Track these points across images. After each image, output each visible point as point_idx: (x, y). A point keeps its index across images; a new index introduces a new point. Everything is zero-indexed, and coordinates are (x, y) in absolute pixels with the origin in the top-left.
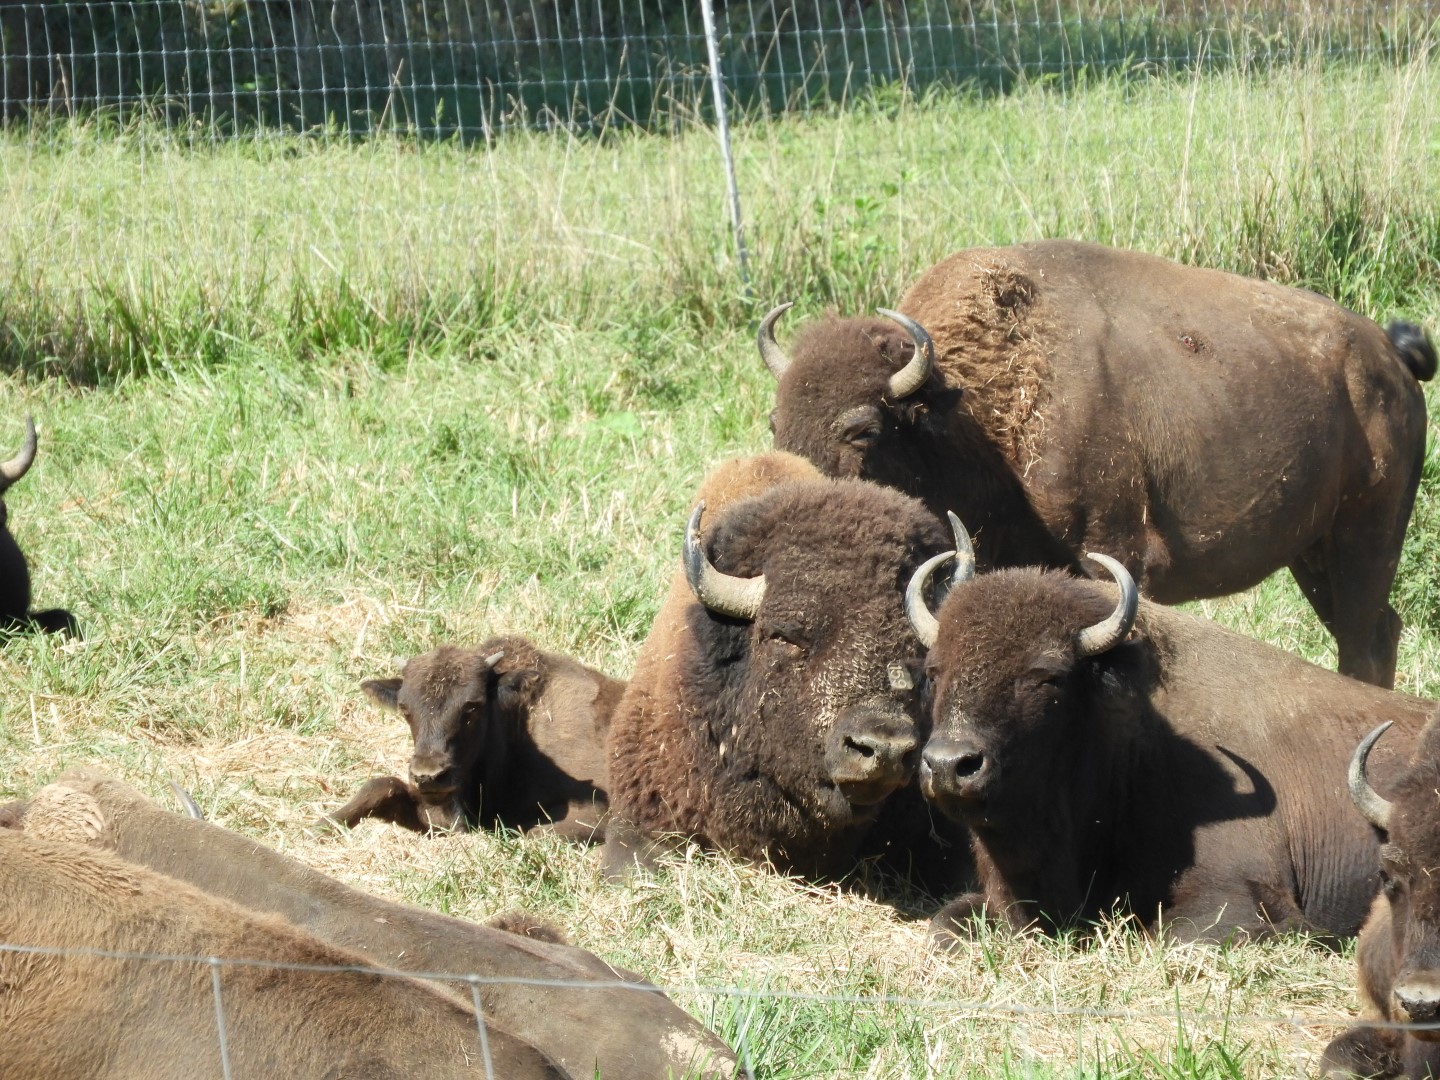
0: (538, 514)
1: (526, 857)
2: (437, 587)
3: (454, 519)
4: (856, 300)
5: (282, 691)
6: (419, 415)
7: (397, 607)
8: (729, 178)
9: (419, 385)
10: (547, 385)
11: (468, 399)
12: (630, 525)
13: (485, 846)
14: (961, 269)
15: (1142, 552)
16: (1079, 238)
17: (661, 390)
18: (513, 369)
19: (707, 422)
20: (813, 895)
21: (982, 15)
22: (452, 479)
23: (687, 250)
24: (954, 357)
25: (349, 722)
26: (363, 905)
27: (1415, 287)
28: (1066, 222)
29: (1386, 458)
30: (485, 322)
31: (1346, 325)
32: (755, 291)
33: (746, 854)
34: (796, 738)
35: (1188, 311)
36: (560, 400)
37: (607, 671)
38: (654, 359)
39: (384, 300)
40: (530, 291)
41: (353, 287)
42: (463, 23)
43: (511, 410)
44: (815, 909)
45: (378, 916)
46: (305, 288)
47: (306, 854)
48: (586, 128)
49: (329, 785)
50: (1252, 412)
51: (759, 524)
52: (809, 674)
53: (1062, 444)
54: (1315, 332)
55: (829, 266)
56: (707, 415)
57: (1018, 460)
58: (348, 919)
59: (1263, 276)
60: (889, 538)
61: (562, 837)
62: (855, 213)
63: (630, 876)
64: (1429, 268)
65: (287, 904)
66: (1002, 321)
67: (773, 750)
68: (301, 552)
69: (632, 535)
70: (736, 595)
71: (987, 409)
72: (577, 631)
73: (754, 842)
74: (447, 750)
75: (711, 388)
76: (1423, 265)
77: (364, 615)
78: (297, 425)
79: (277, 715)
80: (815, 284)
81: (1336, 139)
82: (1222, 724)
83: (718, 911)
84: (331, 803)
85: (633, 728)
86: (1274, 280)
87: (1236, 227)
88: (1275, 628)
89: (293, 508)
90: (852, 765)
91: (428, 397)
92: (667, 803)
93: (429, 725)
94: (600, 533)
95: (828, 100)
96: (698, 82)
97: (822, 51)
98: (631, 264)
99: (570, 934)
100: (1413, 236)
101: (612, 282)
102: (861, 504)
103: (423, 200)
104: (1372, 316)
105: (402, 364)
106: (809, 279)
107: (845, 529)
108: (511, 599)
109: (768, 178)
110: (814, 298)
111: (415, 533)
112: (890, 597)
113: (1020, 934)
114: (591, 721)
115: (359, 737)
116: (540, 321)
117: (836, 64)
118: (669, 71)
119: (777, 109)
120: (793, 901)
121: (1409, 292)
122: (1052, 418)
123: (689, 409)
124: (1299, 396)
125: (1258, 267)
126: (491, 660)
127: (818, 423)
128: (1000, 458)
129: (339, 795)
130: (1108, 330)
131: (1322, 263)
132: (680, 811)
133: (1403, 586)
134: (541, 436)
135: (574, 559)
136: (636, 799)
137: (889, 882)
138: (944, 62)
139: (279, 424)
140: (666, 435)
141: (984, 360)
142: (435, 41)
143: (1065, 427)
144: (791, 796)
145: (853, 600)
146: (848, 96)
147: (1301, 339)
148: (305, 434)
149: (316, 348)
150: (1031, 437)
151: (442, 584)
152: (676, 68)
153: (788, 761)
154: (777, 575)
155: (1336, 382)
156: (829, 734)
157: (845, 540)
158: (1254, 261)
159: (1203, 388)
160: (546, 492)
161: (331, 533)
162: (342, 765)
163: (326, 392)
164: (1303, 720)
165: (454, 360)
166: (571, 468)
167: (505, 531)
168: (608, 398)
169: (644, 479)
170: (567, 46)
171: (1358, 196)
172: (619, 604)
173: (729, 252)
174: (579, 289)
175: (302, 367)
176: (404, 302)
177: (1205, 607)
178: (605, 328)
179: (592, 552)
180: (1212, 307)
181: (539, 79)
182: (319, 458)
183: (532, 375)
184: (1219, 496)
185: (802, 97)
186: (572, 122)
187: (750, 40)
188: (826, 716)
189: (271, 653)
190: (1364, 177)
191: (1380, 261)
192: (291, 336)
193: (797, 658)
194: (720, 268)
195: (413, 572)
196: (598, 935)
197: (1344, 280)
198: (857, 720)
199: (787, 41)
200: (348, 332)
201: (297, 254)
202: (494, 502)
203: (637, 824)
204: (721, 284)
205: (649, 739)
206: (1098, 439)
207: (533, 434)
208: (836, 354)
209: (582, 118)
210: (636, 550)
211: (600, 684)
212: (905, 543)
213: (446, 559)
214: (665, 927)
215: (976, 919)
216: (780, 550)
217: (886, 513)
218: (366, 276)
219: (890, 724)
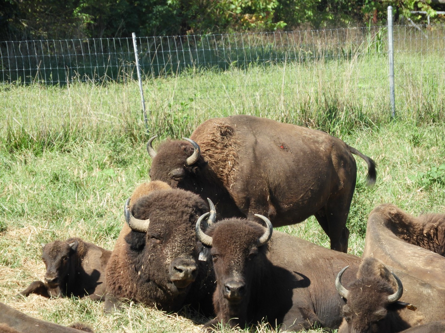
0: (83, 200)
1: (81, 305)
2: (53, 223)
3: (58, 202)
4: (181, 133)
5: (5, 255)
6: (47, 170)
7: (40, 229)
8: (142, 96)
9: (47, 161)
10: (86, 160)
11: (62, 165)
12: (112, 203)
13: (68, 302)
14: (210, 125)
15: (267, 211)
16: (250, 114)
17: (121, 162)
18: (75, 156)
19: (135, 172)
20: (169, 317)
21: (219, 46)
22: (57, 190)
23: (129, 119)
24: (207, 152)
25: (26, 264)
26: (32, 321)
27: (354, 129)
28: (246, 109)
29: (344, 181)
30: (67, 141)
31: (331, 140)
32: (150, 131)
33: (148, 304)
34: (160, 268)
35: (281, 137)
36: (90, 165)
37: (105, 248)
38: (119, 152)
39: (36, 134)
40: (80, 131)
41: (26, 130)
42: (60, 49)
43: (75, 168)
44: (169, 321)
45: (36, 324)
46: (11, 131)
47: (13, 305)
48: (98, 81)
49: (20, 283)
50: (301, 168)
51: (147, 203)
52: (163, 248)
53: (242, 178)
54: (322, 143)
55: (173, 123)
56: (136, 170)
57: (228, 184)
58: (27, 325)
59: (307, 126)
60: (187, 206)
61: (92, 299)
62: (181, 107)
63: (113, 311)
64: (358, 123)
65: (8, 320)
66: (222, 141)
67: (154, 272)
68: (11, 212)
69: (113, 206)
70: (141, 225)
71: (218, 168)
72: (96, 236)
73: (150, 301)
74: (56, 272)
75: (137, 161)
76: (356, 122)
77: (30, 231)
78: (9, 173)
79: (4, 262)
80: (169, 129)
81: (329, 83)
82: (288, 262)
83: (140, 322)
84: (21, 289)
85: (113, 266)
86: (310, 127)
87: (298, 111)
88: (311, 234)
89: (8, 198)
90: (176, 275)
91: (50, 164)
92: (124, 289)
93: (51, 264)
94: (103, 206)
95: (172, 72)
96: (132, 67)
97: (170, 57)
98: (112, 123)
99: (95, 329)
100: (353, 113)
101: (106, 129)
102: (178, 196)
103: (47, 103)
104: (341, 138)
105: (41, 154)
106: (166, 127)
107: (173, 203)
108: (75, 226)
109: (153, 96)
110: (168, 133)
111: (46, 206)
112: (187, 223)
113: (233, 329)
114: (100, 263)
115: (29, 269)
116: (84, 141)
117: (174, 61)
118: (123, 63)
119: (156, 75)
120: (163, 319)
121: (352, 130)
122: (239, 170)
123: (130, 168)
124: (316, 163)
125: (305, 123)
126: (71, 245)
127: (165, 173)
128: (222, 183)
129: (23, 287)
130: (256, 143)
131: (325, 121)
132: (128, 292)
133: (351, 221)
134: (84, 176)
135: (95, 214)
136: (114, 288)
137: (193, 313)
138: (208, 60)
139: (4, 172)
140: (123, 176)
141: (217, 153)
142: (51, 54)
143: (243, 173)
144: (160, 287)
145: (176, 225)
146: (178, 71)
147: (317, 145)
148: (12, 175)
149: (15, 149)
150: (232, 176)
151: (54, 222)
152: (125, 63)
153: (158, 275)
154: (153, 218)
155: (328, 158)
156: (169, 266)
157: (173, 207)
158: (304, 121)
159: (286, 160)
160: (86, 193)
161: (20, 206)
162: (24, 277)
163: (18, 163)
164: (314, 260)
165: (57, 152)
166: (94, 186)
167: (73, 205)
168: (105, 164)
169: (116, 189)
170: (92, 56)
171: (336, 102)
172: (109, 228)
173: (142, 119)
174: (96, 131)
175: (11, 155)
176: (42, 135)
177: (289, 228)
178: (104, 143)
179: (100, 212)
180: (289, 136)
181: (83, 66)
182: (16, 183)
183: (81, 157)
184: (291, 194)
185: (164, 72)
186: (94, 79)
187: (148, 54)
188: (168, 261)
189: (2, 243)
190: (338, 95)
191: (343, 121)
192: (7, 145)
193: (159, 244)
194: (139, 124)
195: (45, 218)
196: (103, 330)
197: (332, 127)
198: (178, 261)
199: (160, 54)
200: (25, 144)
201: (9, 120)
202: (70, 196)
203: (115, 296)
204: (139, 129)
205: (118, 270)
206: (253, 177)
207: (82, 175)
208: (170, 152)
209: (96, 78)
210: (114, 211)
211: (103, 252)
212: (192, 208)
213: (55, 214)
214: (124, 327)
215: (219, 324)
216: (154, 211)
217: (186, 198)
218: (30, 127)
219: (188, 262)
